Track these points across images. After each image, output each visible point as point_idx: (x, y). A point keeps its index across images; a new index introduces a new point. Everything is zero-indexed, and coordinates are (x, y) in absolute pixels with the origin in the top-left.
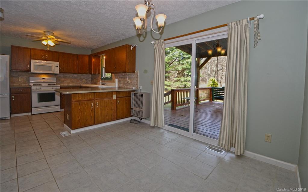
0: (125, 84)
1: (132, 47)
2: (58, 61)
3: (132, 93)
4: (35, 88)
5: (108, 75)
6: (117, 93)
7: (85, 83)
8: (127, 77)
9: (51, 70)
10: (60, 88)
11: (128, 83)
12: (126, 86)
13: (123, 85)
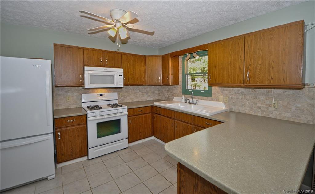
2: (122, 67)
4: (93, 115)
8: (265, 94)
9: (112, 82)
10: (126, 110)
11: (271, 107)
12: (264, 113)
13: (251, 109)
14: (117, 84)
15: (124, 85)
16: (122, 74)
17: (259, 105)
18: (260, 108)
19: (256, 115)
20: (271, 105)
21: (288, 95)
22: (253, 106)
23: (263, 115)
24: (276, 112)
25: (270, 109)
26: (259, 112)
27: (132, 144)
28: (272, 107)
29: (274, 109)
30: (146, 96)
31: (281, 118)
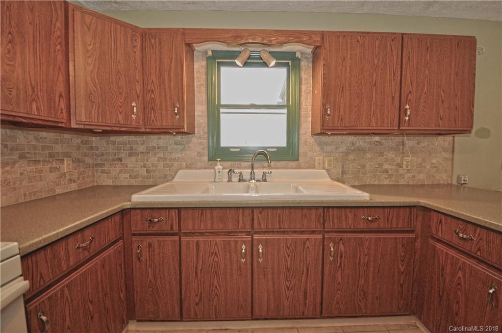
0: (385, 172)
8: (395, 147)
11: (402, 168)
12: (393, 179)
13: (374, 175)
17: (386, 166)
18: (387, 172)
19: (382, 184)
20: (402, 164)
21: (424, 147)
22: (377, 170)
23: (391, 183)
24: (408, 174)
25: (401, 171)
26: (386, 178)
28: (404, 168)
29: (406, 171)
30: (53, 176)
31: (415, 183)
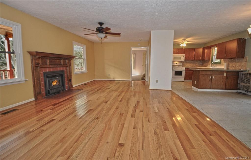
0: (233, 66)
1: (243, 39)
2: (184, 54)
3: (240, 72)
5: (218, 61)
6: (227, 72)
7: (198, 66)
8: (235, 61)
9: (180, 59)
10: (185, 68)
12: (235, 68)
13: (231, 67)
14: (182, 60)
15: (185, 60)
16: (184, 56)
17: (234, 65)
26: (233, 68)
27: (186, 81)
29: (237, 66)
